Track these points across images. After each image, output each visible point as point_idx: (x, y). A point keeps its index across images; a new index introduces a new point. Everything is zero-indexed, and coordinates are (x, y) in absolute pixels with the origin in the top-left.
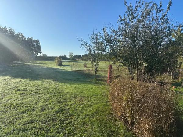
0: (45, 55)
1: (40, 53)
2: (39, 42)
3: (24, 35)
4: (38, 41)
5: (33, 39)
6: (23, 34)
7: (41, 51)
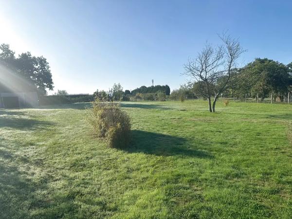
0: (64, 92)
1: (51, 88)
2: (45, 62)
3: (11, 49)
4: (45, 60)
5: (32, 56)
6: (8, 46)
7: (52, 83)
